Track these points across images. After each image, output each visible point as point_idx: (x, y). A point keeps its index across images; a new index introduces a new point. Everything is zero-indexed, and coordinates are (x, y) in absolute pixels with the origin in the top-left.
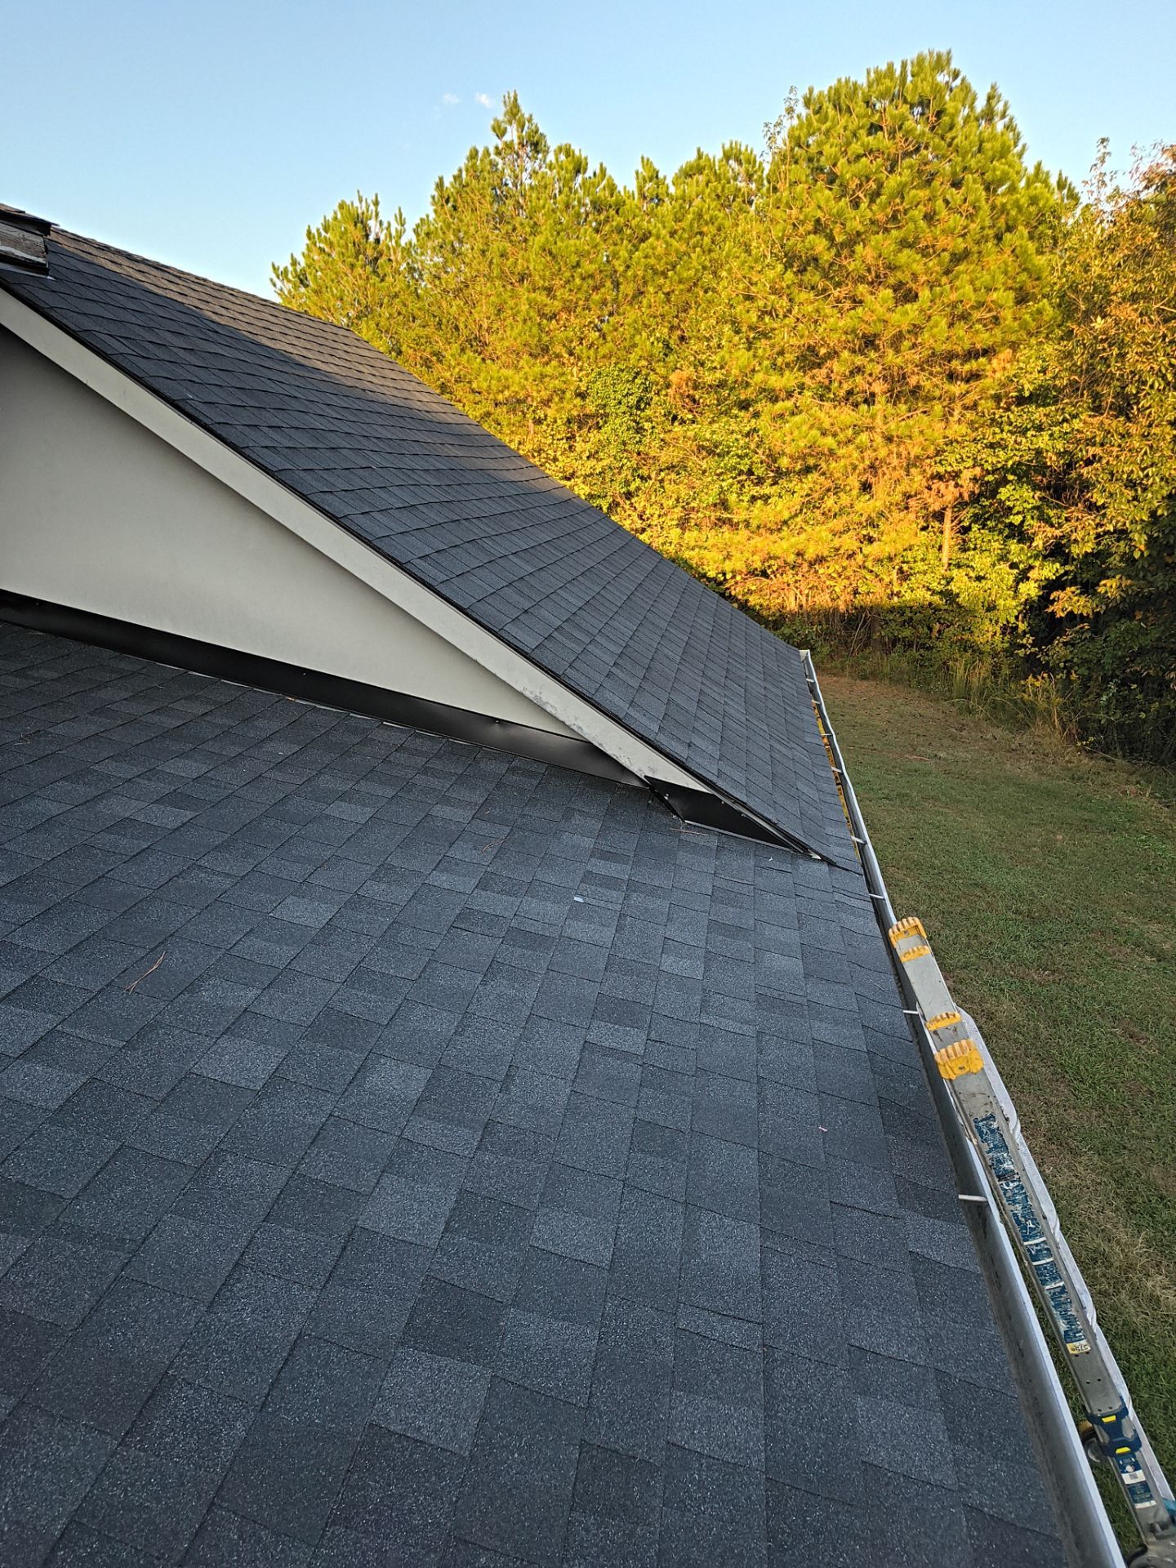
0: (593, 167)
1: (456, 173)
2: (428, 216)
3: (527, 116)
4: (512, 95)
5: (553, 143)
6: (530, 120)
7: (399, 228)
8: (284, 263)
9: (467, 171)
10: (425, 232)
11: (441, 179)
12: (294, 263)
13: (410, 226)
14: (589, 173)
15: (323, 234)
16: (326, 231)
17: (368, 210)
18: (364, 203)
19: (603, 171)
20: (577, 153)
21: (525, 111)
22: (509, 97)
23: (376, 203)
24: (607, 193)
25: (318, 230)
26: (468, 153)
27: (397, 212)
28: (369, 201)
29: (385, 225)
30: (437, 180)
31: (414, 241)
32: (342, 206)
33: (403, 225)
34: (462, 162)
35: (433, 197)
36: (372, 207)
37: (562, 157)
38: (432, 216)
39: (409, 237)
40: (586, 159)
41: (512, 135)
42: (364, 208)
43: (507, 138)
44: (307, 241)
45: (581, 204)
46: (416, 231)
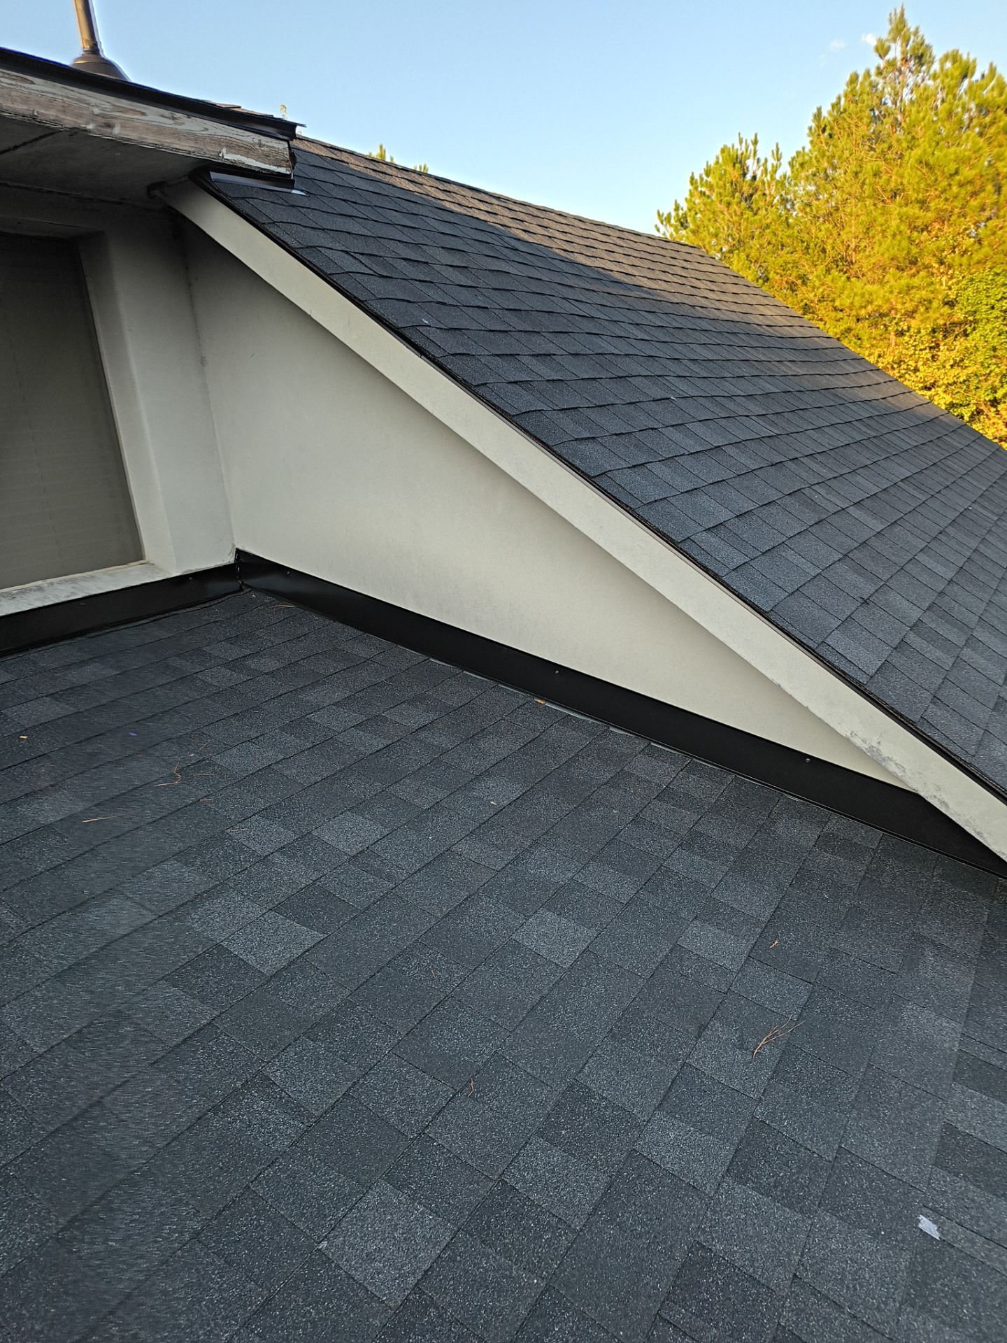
0: (981, 69)
1: (834, 100)
2: (804, 148)
3: (912, 30)
4: (899, 11)
5: (938, 53)
6: (916, 33)
7: (775, 163)
8: (668, 209)
9: (846, 96)
10: (800, 163)
11: (819, 110)
12: (677, 208)
13: (785, 160)
14: (977, 76)
15: (705, 178)
16: (708, 175)
17: (747, 150)
18: (744, 144)
19: (993, 70)
20: (965, 57)
21: (911, 25)
22: (895, 14)
23: (755, 142)
24: (995, 93)
25: (701, 176)
26: (848, 78)
27: (775, 148)
28: (749, 142)
29: (762, 161)
30: (815, 111)
31: (789, 173)
32: (723, 151)
33: (778, 160)
34: (842, 88)
35: (810, 129)
36: (751, 147)
37: (948, 65)
38: (808, 147)
39: (785, 169)
40: (974, 61)
41: (896, 52)
42: (744, 149)
43: (890, 56)
44: (691, 188)
45: (966, 109)
46: (791, 164)
